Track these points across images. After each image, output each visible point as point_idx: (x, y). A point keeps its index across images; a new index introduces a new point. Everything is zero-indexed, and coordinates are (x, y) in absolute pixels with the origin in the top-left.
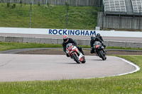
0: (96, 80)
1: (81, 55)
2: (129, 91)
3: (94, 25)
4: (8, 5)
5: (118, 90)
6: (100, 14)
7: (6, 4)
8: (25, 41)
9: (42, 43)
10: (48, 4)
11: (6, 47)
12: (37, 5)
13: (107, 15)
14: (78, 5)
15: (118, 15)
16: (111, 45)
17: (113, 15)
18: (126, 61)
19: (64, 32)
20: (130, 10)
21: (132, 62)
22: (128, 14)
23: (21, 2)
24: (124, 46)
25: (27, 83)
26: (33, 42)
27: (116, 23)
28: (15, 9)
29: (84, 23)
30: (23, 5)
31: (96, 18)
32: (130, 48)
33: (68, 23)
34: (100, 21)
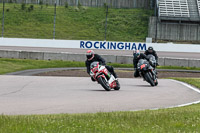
0: (147, 113)
1: (112, 79)
2: (193, 129)
3: (143, 36)
4: (23, 7)
5: (178, 127)
6: (152, 20)
7: (20, 5)
8: (46, 58)
9: (71, 60)
10: (79, 5)
11: (20, 66)
12: (63, 7)
13: (162, 21)
14: (122, 7)
15: (178, 22)
16: (168, 64)
17: (170, 21)
18: (189, 86)
19: (102, 45)
20: (194, 14)
21: (197, 87)
22: (192, 19)
23: (41, 3)
24: (185, 65)
25: (50, 117)
26: (58, 59)
27: (174, 33)
28: (32, 13)
29: (130, 32)
30: (44, 6)
31: (147, 25)
32: (194, 68)
33: (107, 32)
34: (152, 29)
